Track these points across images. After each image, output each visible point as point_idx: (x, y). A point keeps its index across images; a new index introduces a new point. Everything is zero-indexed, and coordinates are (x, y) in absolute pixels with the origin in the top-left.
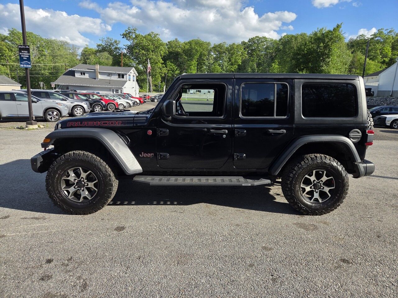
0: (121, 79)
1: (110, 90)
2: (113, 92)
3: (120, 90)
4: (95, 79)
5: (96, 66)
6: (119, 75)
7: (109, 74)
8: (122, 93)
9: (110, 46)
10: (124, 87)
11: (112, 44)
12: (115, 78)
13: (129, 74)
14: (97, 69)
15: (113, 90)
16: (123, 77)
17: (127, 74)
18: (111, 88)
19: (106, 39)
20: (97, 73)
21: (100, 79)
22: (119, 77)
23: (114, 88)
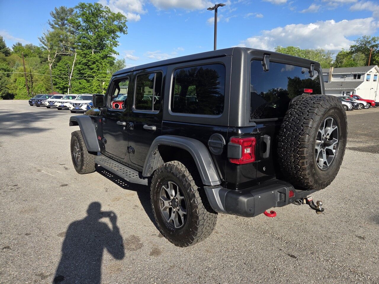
0: (357, 80)
1: (340, 93)
2: (343, 94)
3: (352, 92)
4: (327, 82)
5: (330, 69)
6: (355, 76)
7: (343, 76)
8: (354, 94)
9: (365, 45)
10: (357, 88)
11: (369, 42)
12: (350, 79)
13: (368, 73)
14: (331, 72)
15: (344, 92)
16: (359, 78)
17: (365, 74)
18: (342, 90)
19: (362, 39)
20: (330, 76)
21: (333, 82)
22: (355, 78)
23: (346, 90)
